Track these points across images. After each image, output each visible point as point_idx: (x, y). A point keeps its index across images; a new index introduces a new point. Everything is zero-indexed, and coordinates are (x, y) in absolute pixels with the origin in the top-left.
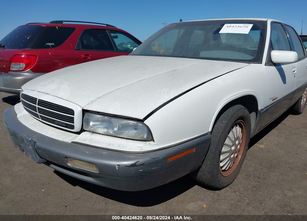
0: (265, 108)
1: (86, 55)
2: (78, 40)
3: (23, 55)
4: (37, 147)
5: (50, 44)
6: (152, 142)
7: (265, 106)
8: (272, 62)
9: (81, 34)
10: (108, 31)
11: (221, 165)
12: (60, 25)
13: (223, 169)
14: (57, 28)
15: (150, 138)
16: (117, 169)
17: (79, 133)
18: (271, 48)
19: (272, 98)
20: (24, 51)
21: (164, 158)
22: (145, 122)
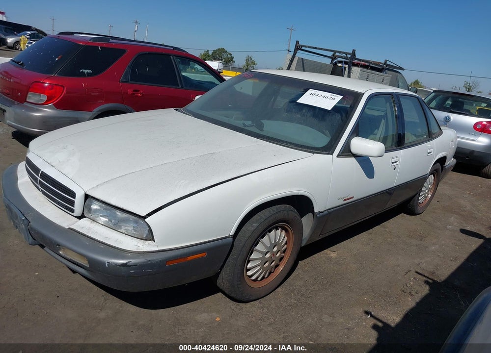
0: (327, 210)
1: (134, 91)
2: (127, 69)
3: (46, 83)
4: (31, 228)
5: (85, 71)
6: (153, 242)
7: (327, 208)
8: (351, 152)
9: (133, 59)
10: (173, 58)
11: (249, 273)
12: (105, 44)
13: (254, 278)
14: (100, 48)
15: (150, 237)
16: (107, 266)
17: (80, 218)
18: (356, 132)
19: (343, 198)
20: (47, 78)
21: (162, 262)
22: (147, 220)
